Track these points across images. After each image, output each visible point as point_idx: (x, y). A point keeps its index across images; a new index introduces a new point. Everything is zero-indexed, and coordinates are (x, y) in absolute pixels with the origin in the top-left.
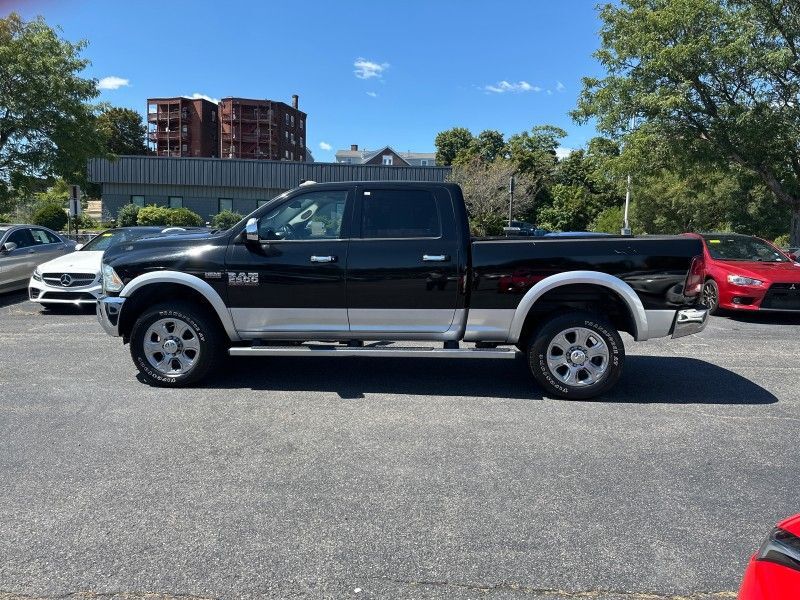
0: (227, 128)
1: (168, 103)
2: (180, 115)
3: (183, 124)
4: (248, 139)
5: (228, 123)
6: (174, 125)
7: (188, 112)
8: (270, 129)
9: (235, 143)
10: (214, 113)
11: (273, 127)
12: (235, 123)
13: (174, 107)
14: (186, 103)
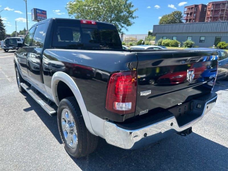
0: (209, 13)
1: (190, 7)
2: (193, 10)
3: (194, 13)
4: (216, 16)
5: (210, 11)
6: (191, 14)
7: (196, 9)
8: (225, 11)
9: (211, 18)
10: (205, 8)
11: (226, 10)
12: (212, 11)
13: (192, 8)
14: (196, 6)
